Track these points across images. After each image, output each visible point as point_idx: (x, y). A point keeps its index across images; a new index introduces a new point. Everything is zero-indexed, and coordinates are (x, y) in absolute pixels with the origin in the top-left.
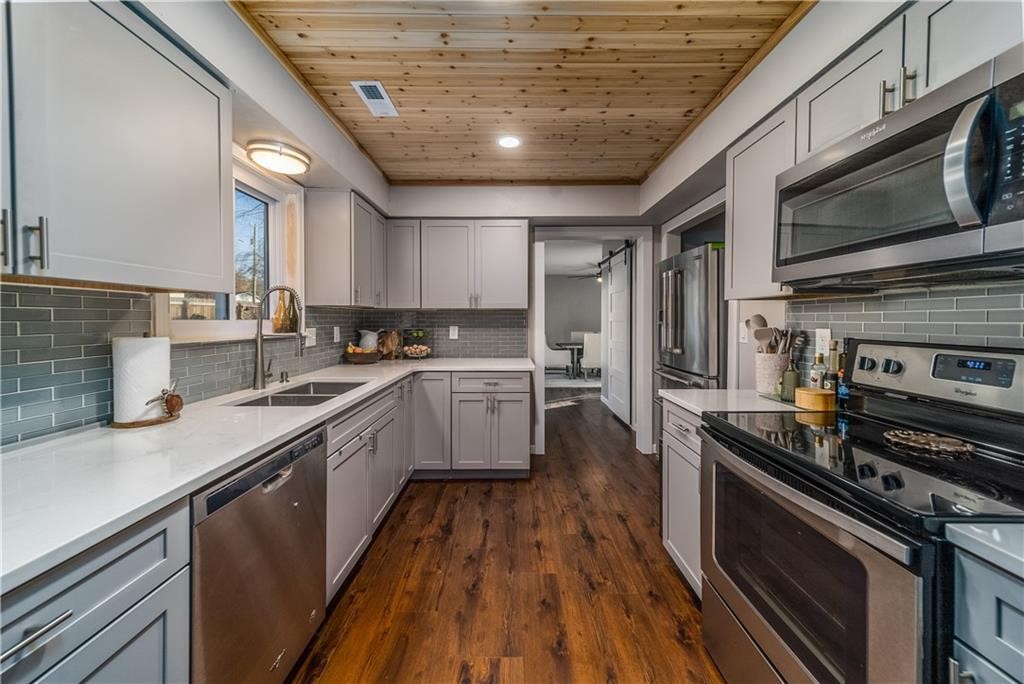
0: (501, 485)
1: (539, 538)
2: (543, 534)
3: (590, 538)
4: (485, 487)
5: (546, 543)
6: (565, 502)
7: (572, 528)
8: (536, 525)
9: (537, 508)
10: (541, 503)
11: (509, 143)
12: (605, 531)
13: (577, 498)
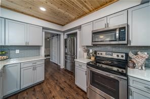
0: (37, 87)
1: (53, 95)
2: (53, 94)
3: (62, 89)
4: (32, 89)
5: (55, 95)
6: (54, 83)
7: (58, 89)
8: (51, 92)
9: (49, 88)
10: (49, 86)
11: (43, 9)
12: (64, 86)
13: (56, 82)
